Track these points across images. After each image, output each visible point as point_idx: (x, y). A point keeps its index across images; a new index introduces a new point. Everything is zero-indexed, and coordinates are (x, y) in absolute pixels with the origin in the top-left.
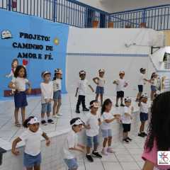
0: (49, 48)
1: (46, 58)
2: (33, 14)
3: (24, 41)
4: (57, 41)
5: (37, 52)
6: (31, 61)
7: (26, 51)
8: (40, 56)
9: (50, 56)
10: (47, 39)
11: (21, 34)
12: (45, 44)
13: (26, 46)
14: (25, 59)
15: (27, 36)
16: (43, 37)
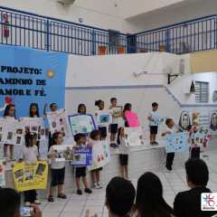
0: (42, 82)
1: (36, 94)
2: (18, 44)
4: (51, 74)
5: (24, 88)
7: (9, 87)
8: (28, 93)
9: (42, 93)
10: (37, 72)
11: (3, 68)
12: (35, 77)
13: (8, 81)
14: (8, 96)
15: (10, 70)
16: (32, 69)
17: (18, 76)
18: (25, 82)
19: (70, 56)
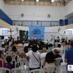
0: (40, 32)
3: (35, 31)
5: (37, 33)
6: (36, 34)
7: (35, 33)
9: (40, 34)
10: (39, 30)
11: (34, 30)
12: (39, 31)
13: (35, 32)
15: (35, 30)
17: (36, 31)
18: (37, 32)
19: (46, 27)
